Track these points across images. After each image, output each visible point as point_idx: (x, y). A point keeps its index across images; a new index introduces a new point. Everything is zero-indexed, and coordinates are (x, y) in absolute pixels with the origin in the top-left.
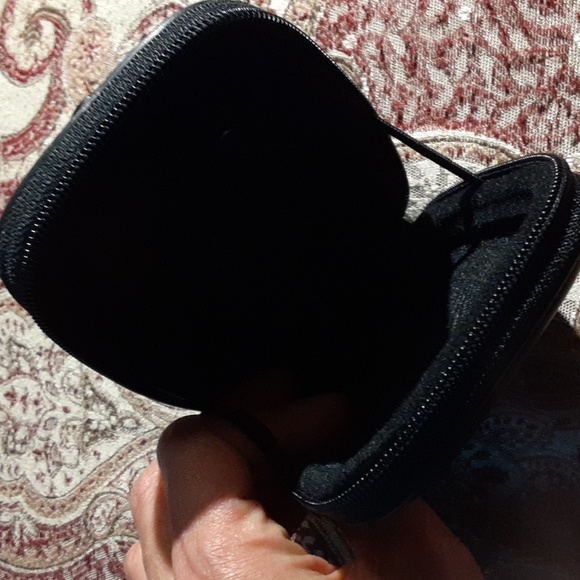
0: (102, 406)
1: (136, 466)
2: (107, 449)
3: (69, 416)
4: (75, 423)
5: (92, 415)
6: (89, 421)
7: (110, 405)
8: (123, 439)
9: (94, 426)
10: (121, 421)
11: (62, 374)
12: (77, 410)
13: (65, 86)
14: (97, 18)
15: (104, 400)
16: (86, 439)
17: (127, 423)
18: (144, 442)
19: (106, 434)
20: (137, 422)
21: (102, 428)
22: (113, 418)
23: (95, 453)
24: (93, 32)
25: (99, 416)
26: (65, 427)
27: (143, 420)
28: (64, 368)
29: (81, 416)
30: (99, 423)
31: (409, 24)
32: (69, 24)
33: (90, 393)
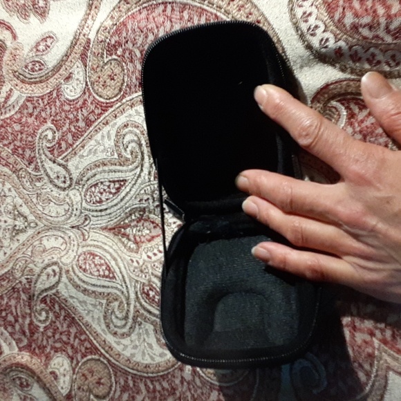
0: (22, 218)
1: (35, 244)
2: (22, 237)
3: (7, 224)
4: (9, 227)
5: (17, 223)
6: (15, 226)
7: (26, 217)
8: (30, 232)
9: (17, 228)
10: (29, 224)
11: (4, 205)
12: (10, 221)
13: (4, 73)
14: (18, 43)
15: (22, 216)
16: (14, 234)
17: (32, 225)
18: (39, 233)
19: (23, 231)
20: (37, 224)
21: (21, 228)
22: (26, 223)
23: (18, 240)
24: (16, 49)
25: (20, 223)
26: (5, 230)
27: (39, 223)
28: (6, 203)
29: (12, 224)
30: (19, 226)
31: (141, 44)
32: (6, 45)
33: (17, 213)
